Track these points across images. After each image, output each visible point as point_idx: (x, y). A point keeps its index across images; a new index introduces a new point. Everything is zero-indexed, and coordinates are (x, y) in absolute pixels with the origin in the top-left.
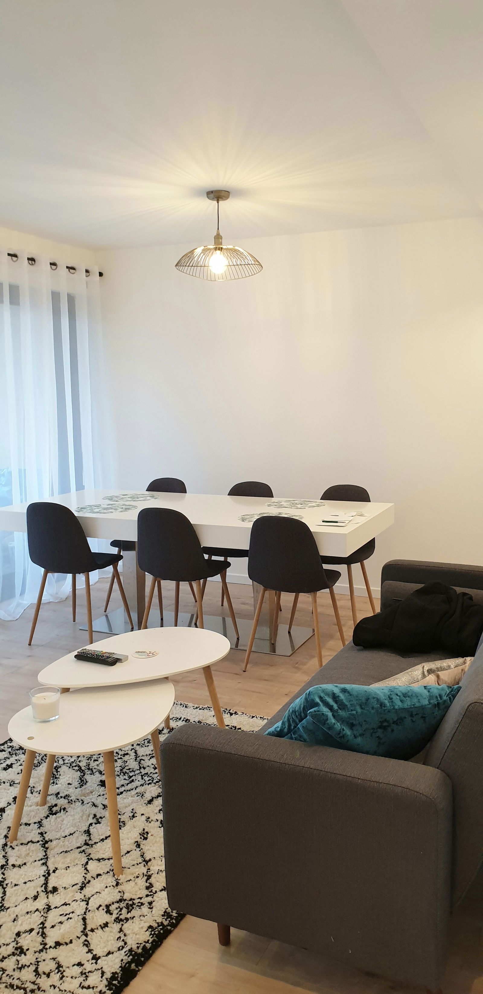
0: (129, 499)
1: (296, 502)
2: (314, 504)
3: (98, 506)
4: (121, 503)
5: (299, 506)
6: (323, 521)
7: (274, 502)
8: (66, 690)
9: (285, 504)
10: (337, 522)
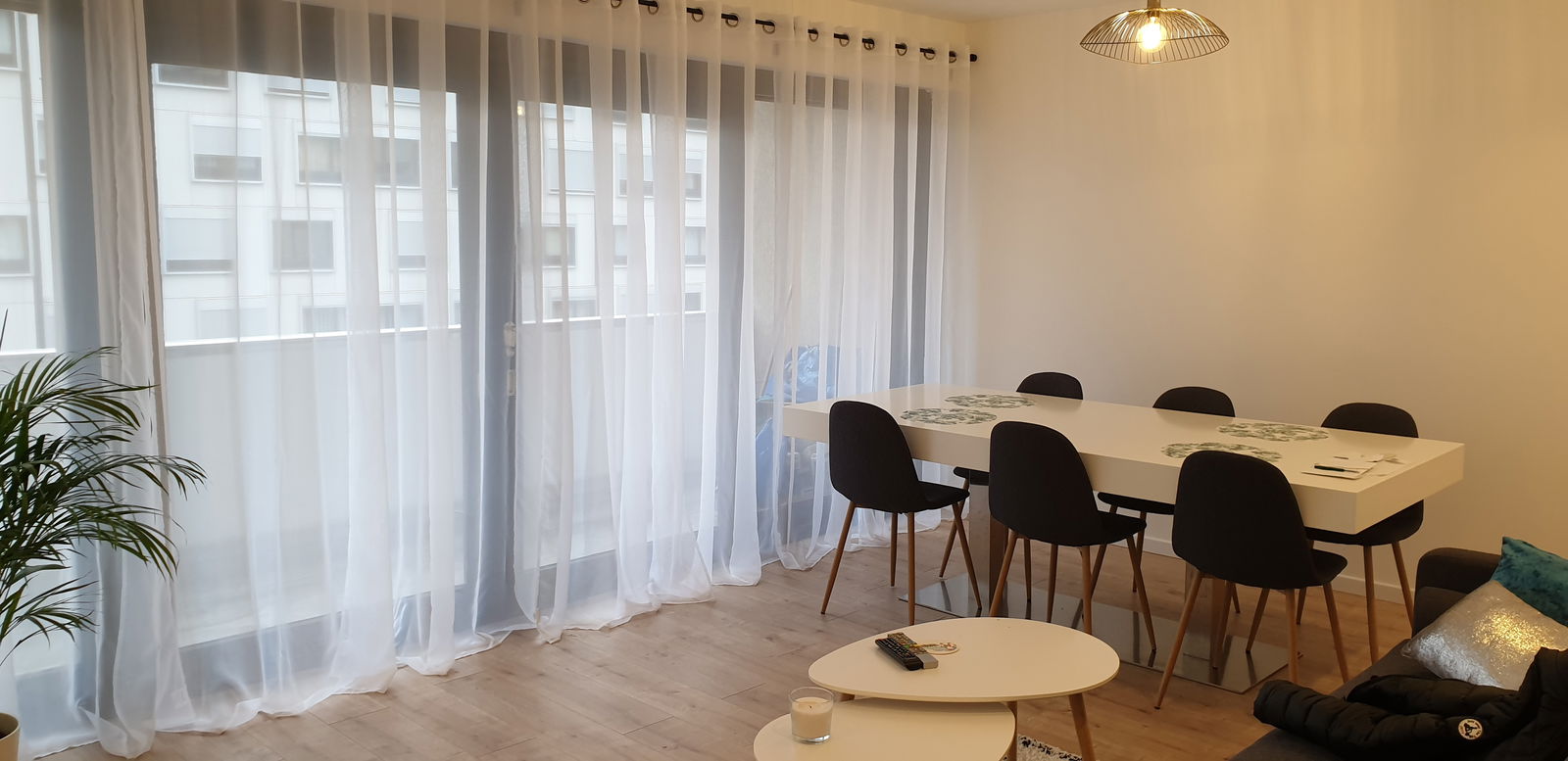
0: (987, 404)
1: (1274, 427)
2: (1307, 434)
3: (935, 412)
4: (973, 408)
5: (1278, 436)
6: (1316, 467)
7: (1233, 426)
8: (848, 698)
9: (1253, 431)
10: (1342, 470)
